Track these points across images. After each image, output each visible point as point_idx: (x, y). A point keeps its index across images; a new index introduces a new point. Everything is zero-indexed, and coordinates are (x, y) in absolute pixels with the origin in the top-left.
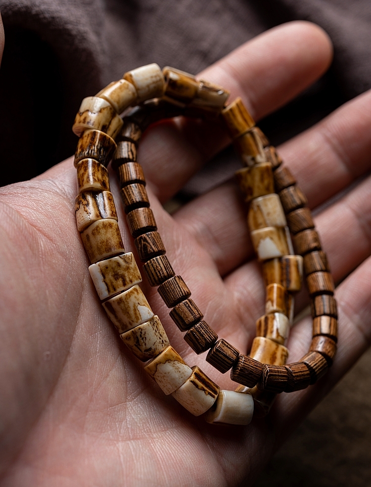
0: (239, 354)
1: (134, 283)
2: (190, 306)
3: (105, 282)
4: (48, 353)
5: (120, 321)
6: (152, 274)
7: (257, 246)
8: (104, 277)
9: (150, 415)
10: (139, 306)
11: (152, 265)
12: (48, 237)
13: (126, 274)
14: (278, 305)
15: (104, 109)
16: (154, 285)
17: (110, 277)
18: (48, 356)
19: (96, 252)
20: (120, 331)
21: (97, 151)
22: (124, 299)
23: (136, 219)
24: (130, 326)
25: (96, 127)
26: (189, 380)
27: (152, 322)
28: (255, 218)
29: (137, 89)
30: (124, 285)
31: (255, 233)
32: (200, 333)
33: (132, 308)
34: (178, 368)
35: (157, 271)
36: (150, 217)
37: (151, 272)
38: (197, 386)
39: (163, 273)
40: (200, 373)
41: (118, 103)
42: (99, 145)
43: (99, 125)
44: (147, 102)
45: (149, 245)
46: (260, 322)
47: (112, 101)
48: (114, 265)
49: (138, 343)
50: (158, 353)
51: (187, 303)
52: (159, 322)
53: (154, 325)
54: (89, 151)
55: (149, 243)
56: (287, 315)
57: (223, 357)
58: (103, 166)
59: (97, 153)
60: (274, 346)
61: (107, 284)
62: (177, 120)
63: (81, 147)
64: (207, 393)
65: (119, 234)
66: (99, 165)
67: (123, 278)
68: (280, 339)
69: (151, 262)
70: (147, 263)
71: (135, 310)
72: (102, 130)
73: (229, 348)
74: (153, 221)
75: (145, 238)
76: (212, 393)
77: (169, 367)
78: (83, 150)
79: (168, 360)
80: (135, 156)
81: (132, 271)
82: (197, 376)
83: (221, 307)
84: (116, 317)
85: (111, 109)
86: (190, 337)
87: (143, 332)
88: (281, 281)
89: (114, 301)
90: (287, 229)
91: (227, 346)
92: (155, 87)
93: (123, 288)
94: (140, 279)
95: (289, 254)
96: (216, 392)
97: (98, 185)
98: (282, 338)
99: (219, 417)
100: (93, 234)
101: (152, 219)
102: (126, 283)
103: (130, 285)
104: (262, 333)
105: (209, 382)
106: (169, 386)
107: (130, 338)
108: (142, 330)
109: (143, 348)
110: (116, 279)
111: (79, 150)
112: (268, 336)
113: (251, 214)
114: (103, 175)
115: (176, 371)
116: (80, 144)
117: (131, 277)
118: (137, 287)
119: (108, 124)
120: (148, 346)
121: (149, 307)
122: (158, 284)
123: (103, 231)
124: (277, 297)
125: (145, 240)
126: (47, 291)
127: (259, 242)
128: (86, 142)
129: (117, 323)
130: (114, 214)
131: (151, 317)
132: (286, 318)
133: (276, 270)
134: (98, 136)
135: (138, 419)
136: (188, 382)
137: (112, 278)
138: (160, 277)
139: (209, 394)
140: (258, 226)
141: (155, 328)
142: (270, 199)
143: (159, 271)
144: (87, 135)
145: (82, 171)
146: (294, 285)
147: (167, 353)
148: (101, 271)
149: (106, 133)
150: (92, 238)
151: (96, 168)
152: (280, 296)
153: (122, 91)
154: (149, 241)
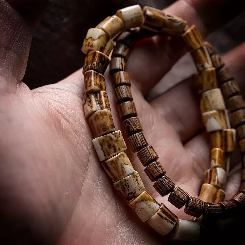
0: (189, 196)
1: (121, 150)
2: (157, 165)
3: (102, 150)
4: (67, 193)
5: (112, 174)
6: (133, 145)
7: (206, 123)
8: (102, 147)
9: (133, 235)
10: (124, 165)
11: (133, 139)
12: (68, 121)
13: (116, 145)
14: (219, 162)
15: (101, 36)
16: (134, 152)
17: (106, 147)
18: (66, 195)
19: (97, 131)
20: (113, 181)
21: (97, 65)
22: (115, 160)
23: (123, 109)
24: (119, 178)
25: (97, 49)
26: (156, 213)
27: (133, 176)
28: (204, 105)
29: (124, 21)
30: (115, 151)
31: (204, 114)
32: (162, 184)
33: (120, 167)
34: (150, 205)
35: (136, 143)
36: (132, 108)
37: (132, 143)
38: (162, 216)
39: (140, 145)
40: (165, 208)
41: (111, 31)
42: (98, 61)
43: (98, 47)
44: (132, 29)
45: (131, 126)
46: (207, 173)
47: (107, 30)
48: (108, 139)
49: (124, 190)
50: (137, 196)
51: (155, 164)
52: (138, 175)
53: (134, 177)
54: (91, 65)
55: (131, 125)
56: (225, 169)
57: (178, 199)
58: (100, 74)
59: (97, 66)
60: (215, 190)
61: (104, 151)
62: (155, 38)
63: (87, 62)
64: (168, 221)
65: (111, 119)
66: (97, 74)
67: (114, 147)
68: (219, 185)
69: (132, 137)
70: (130, 138)
71: (122, 167)
72: (100, 51)
73: (182, 193)
74: (134, 110)
75: (128, 121)
76: (172, 221)
77: (144, 205)
78: (87, 65)
79: (143, 200)
80: (124, 67)
81: (120, 143)
82: (162, 210)
83: (181, 164)
84: (110, 172)
85: (106, 36)
86: (157, 186)
87: (127, 183)
88: (221, 147)
89: (108, 162)
90: (226, 111)
91: (181, 192)
92: (136, 20)
93: (114, 154)
94: (126, 148)
95: (227, 128)
96: (174, 221)
97: (97, 88)
98: (221, 184)
99: (177, 236)
100: (95, 119)
101: (134, 109)
102: (116, 150)
103: (119, 151)
104: (208, 181)
105: (171, 214)
106: (144, 217)
107: (118, 186)
108: (126, 181)
109: (127, 192)
110: (110, 148)
111: (85, 64)
112: (212, 182)
113: (202, 102)
114: (100, 81)
115: (149, 207)
116: (86, 61)
117: (119, 146)
118: (123, 153)
119: (104, 46)
120: (130, 191)
121: (131, 166)
122: (137, 151)
123: (101, 118)
124: (218, 158)
125: (128, 123)
126: (66, 155)
127: (207, 121)
128: (90, 59)
129: (111, 176)
130: (108, 106)
131: (132, 172)
132: (224, 171)
133: (218, 139)
134: (97, 55)
135: (126, 237)
136: (156, 214)
137: (107, 147)
138: (137, 147)
139: (170, 222)
140: (206, 110)
141: (135, 179)
142: (214, 92)
143: (137, 143)
144: (90, 54)
145: (87, 79)
146: (230, 149)
147: (143, 196)
148: (100, 143)
149: (103, 52)
150: (94, 122)
151: (96, 76)
152: (220, 156)
153: (113, 24)
154: (131, 124)
